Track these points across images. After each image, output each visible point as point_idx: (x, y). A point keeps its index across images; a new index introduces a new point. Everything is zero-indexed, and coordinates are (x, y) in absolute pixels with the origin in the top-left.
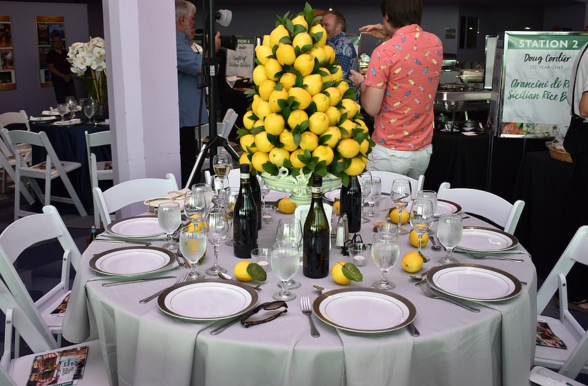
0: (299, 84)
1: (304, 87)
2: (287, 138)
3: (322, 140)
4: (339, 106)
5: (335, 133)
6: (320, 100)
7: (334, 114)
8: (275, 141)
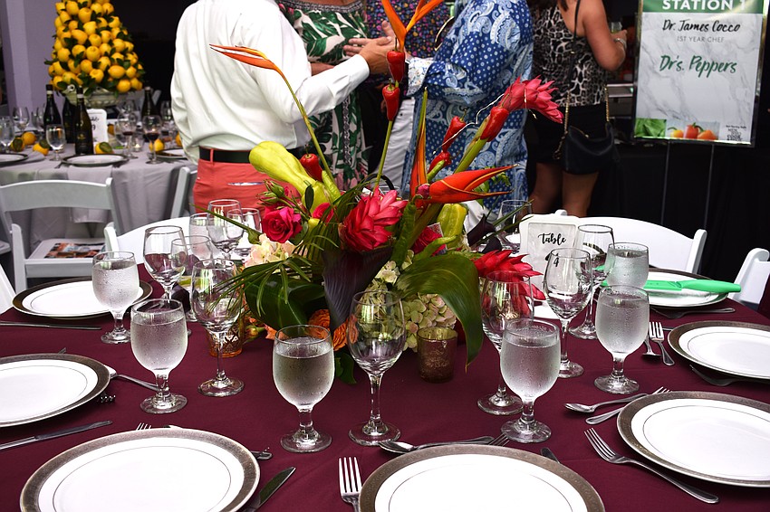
0: (80, 27)
1: (83, 30)
2: (71, 64)
3: (96, 65)
4: (110, 43)
5: (105, 61)
6: (94, 39)
7: (105, 48)
8: (65, 66)
